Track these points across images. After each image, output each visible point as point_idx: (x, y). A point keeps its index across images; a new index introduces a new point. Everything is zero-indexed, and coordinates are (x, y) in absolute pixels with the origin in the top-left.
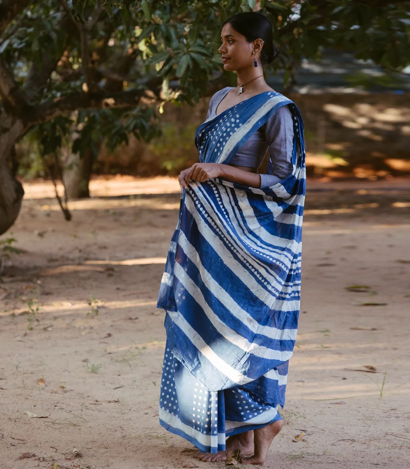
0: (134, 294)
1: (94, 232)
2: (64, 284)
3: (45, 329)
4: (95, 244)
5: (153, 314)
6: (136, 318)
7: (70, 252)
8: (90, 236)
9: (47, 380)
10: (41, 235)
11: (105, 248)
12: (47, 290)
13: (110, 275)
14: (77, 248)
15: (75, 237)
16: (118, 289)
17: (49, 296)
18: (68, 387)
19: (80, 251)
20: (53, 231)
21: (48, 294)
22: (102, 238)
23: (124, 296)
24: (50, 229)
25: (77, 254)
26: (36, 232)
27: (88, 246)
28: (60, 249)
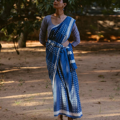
0: (35, 78)
1: (25, 58)
2: (13, 75)
3: (5, 90)
4: (25, 62)
5: (39, 85)
6: (34, 86)
7: (17, 65)
8: (24, 59)
9: (3, 107)
10: (9, 59)
11: (28, 63)
12: (8, 77)
13: (28, 72)
14: (20, 63)
15: (20, 60)
16: (30, 76)
17: (8, 79)
18: (8, 109)
19: (20, 64)
20: (13, 58)
21: (8, 78)
22: (28, 60)
23: (32, 79)
24: (12, 57)
25: (19, 65)
26: (8, 58)
27: (23, 63)
28: (14, 64)
